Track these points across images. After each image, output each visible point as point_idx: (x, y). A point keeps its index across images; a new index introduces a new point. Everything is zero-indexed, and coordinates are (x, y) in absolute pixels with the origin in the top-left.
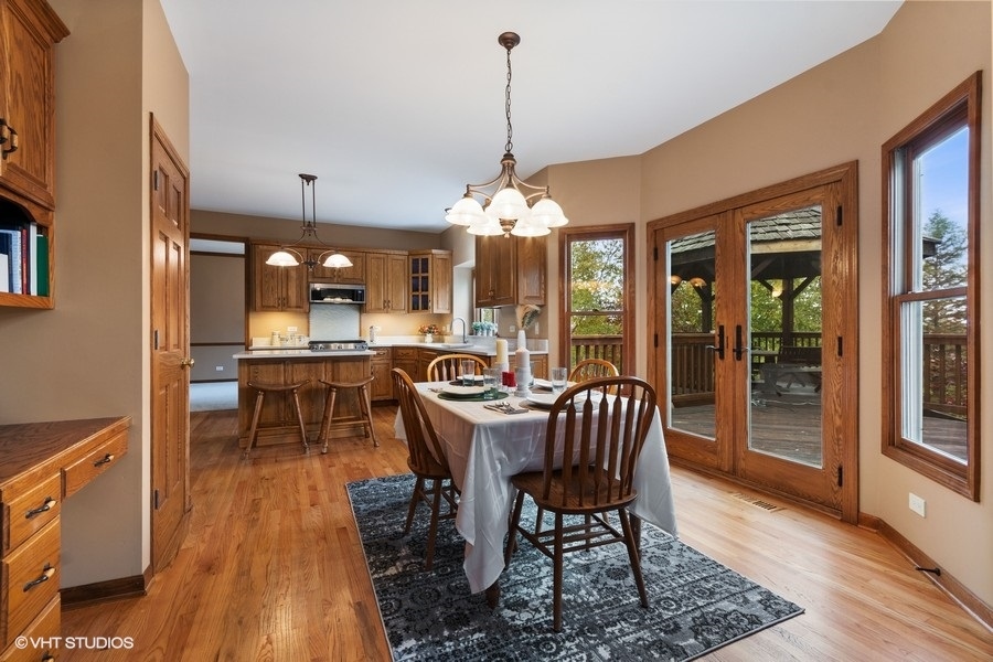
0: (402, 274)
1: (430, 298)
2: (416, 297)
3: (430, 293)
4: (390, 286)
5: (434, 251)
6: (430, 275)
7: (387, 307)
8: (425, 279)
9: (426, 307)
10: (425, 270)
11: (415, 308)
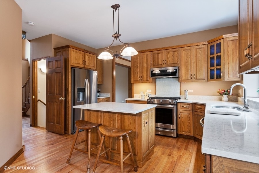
0: (203, 58)
1: (222, 70)
2: (212, 70)
3: (222, 67)
4: (195, 65)
5: (225, 36)
6: (222, 54)
7: (193, 78)
8: (219, 57)
9: (219, 77)
10: (219, 51)
11: (212, 78)
